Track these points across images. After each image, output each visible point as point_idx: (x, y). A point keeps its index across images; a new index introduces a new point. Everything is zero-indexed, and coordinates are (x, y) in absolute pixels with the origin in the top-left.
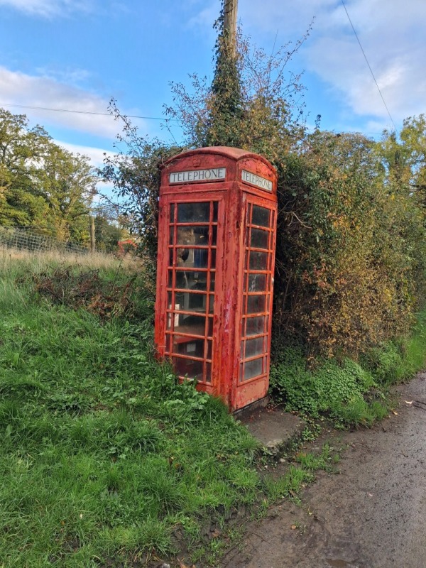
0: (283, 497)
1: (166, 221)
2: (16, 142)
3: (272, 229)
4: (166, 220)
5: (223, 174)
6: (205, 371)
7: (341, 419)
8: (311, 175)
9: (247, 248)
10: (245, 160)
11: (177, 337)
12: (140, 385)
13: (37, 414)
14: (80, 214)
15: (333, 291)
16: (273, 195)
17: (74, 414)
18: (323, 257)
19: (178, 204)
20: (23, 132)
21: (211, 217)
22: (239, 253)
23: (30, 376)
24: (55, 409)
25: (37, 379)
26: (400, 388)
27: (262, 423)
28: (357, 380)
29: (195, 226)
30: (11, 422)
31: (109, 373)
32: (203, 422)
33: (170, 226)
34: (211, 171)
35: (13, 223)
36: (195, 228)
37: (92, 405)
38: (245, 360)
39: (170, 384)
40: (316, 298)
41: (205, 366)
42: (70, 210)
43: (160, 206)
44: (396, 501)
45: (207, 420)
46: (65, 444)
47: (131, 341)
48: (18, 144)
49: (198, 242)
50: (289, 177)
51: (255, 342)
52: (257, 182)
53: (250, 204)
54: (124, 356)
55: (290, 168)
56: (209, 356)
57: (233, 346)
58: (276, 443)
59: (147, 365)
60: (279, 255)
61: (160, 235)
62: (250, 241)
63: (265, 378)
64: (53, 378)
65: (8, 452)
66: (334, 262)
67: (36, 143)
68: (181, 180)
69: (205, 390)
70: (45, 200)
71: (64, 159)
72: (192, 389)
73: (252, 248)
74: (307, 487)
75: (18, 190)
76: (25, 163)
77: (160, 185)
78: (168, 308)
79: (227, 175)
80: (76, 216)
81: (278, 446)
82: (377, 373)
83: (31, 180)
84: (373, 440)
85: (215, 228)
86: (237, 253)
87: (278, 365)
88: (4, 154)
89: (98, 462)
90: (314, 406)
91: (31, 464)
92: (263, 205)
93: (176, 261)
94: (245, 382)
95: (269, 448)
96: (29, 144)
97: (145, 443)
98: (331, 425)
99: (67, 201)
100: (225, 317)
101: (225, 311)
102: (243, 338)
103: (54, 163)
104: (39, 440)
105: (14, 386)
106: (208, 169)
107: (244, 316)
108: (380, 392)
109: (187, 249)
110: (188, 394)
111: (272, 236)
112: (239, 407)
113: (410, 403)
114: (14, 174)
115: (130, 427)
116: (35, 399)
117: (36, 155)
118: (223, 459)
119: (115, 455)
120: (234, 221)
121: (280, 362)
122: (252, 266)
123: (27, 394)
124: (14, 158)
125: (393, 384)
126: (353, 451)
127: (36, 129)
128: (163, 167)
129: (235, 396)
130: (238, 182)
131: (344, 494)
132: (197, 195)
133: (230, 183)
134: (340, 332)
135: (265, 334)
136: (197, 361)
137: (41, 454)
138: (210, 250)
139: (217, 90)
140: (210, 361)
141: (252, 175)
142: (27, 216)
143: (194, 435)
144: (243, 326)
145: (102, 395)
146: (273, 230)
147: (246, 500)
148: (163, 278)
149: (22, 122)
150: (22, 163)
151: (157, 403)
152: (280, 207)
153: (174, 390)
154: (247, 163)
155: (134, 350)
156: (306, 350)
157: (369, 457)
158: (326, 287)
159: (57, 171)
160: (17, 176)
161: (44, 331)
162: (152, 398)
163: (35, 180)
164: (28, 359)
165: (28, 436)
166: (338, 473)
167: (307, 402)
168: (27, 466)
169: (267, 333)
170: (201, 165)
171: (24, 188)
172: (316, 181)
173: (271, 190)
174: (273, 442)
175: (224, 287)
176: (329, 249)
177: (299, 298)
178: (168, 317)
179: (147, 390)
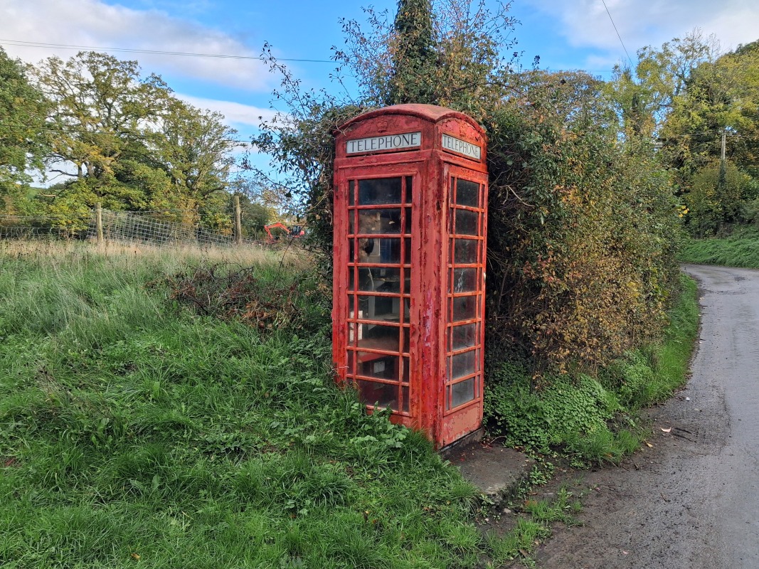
0: (512, 558)
1: (344, 204)
2: (125, 97)
3: (481, 209)
4: (344, 202)
5: (417, 140)
6: (401, 398)
7: (580, 455)
8: (530, 137)
9: (451, 236)
10: (445, 120)
11: (361, 354)
12: (319, 419)
13: (189, 460)
14: (213, 191)
15: (564, 287)
16: (481, 164)
17: (236, 459)
18: (549, 243)
19: (359, 180)
20: (133, 84)
21: (403, 197)
22: (441, 243)
23: (175, 411)
24: (211, 452)
25: (186, 415)
26: (653, 412)
27: (478, 463)
28: (598, 403)
29: (382, 208)
30: (157, 471)
31: (277, 404)
32: (403, 465)
33: (349, 210)
34: (401, 136)
35: (124, 205)
36: (382, 211)
37: (259, 446)
38: (452, 381)
39: (357, 416)
40: (541, 297)
41: (401, 391)
42: (199, 185)
43: (335, 184)
44: (658, 559)
45: (407, 462)
46: (229, 498)
47: (301, 360)
48: (128, 100)
49: (386, 229)
50: (502, 140)
51: (464, 358)
52: (462, 149)
53: (453, 178)
54: (295, 381)
55: (504, 128)
56: (406, 378)
57: (437, 364)
58: (497, 489)
59: (325, 392)
60: (492, 243)
61: (336, 221)
62: (454, 226)
63: (478, 404)
64: (206, 412)
65: (158, 510)
66: (564, 249)
67: (152, 97)
68: (362, 149)
69: (402, 422)
70: (165, 173)
71: (189, 117)
72: (385, 422)
73: (458, 236)
74: (542, 545)
75: (130, 161)
76: (137, 125)
77: (334, 157)
78: (349, 317)
79: (423, 142)
80: (207, 193)
81: (500, 492)
82: (622, 393)
83: (146, 147)
84: (623, 482)
85: (408, 211)
86: (439, 243)
87: (494, 387)
88: (109, 113)
89: (273, 520)
90: (544, 438)
91: (188, 525)
92: (469, 179)
93: (358, 255)
94: (454, 410)
95: (489, 496)
96: (143, 99)
97: (331, 493)
98: (566, 463)
99: (195, 173)
100: (425, 325)
101: (425, 319)
102: (449, 354)
103: (176, 124)
104: (196, 494)
105: (157, 425)
106: (398, 134)
107: (449, 325)
108: (628, 418)
109: (372, 239)
110: (380, 428)
111: (482, 218)
112: (447, 443)
113: (668, 431)
114: (124, 140)
115: (311, 473)
116: (184, 440)
117: (152, 114)
118: (432, 511)
119: (294, 510)
120: (433, 200)
121: (497, 382)
122: (458, 260)
123: (174, 434)
124: (123, 118)
125: (643, 407)
126: (597, 496)
127: (151, 79)
128: (338, 133)
129: (440, 430)
130: (438, 151)
131: (591, 552)
132: (384, 169)
133: (428, 152)
134: (574, 341)
135: (476, 347)
136: (390, 384)
137: (200, 511)
138: (402, 240)
139: (401, 28)
140: (406, 384)
141: (454, 140)
142: (143, 195)
143: (392, 482)
144: (449, 337)
145: (270, 433)
146: (483, 210)
147: (465, 562)
148: (341, 277)
149: (132, 70)
150: (134, 125)
151: (341, 440)
152: (491, 179)
153: (362, 423)
154: (449, 124)
155: (307, 373)
156: (529, 366)
157: (619, 503)
158: (554, 283)
159: (181, 134)
160: (127, 143)
161: (188, 351)
162: (334, 435)
163: (151, 147)
164: (171, 388)
165: (181, 490)
166: (581, 526)
167: (534, 434)
168: (184, 528)
169: (480, 346)
170: (388, 129)
171: (137, 158)
172: (538, 145)
173: (478, 158)
174: (495, 488)
175: (424, 287)
176: (557, 232)
177: (518, 298)
178: (349, 329)
179: (327, 424)
